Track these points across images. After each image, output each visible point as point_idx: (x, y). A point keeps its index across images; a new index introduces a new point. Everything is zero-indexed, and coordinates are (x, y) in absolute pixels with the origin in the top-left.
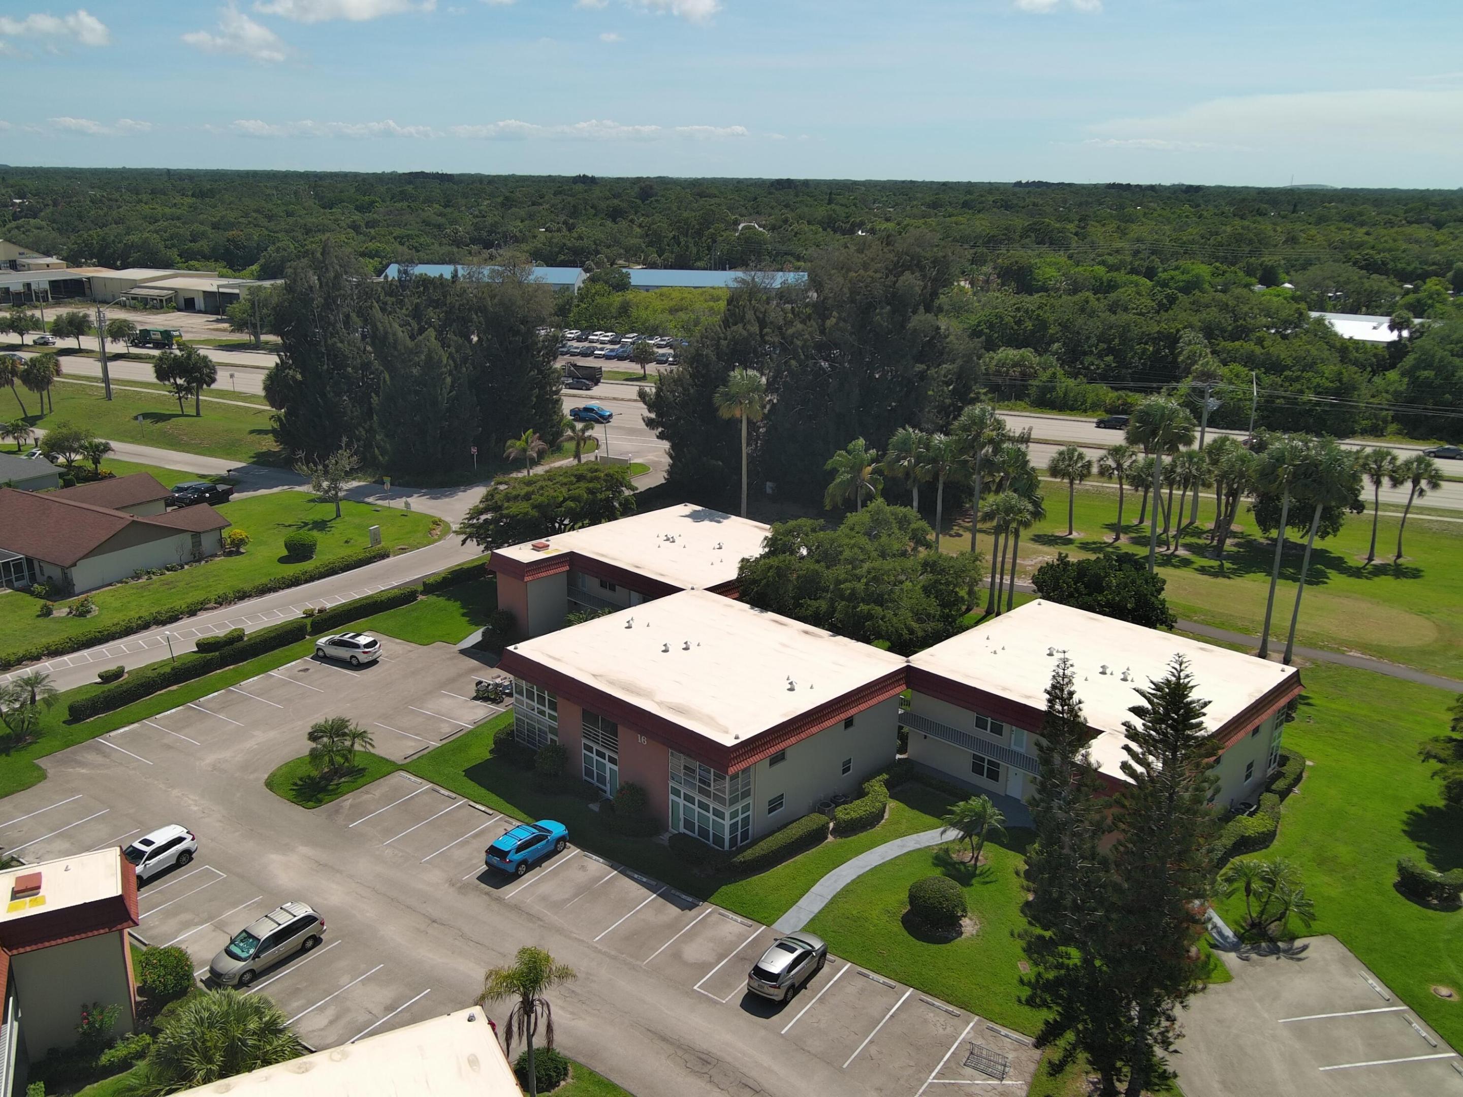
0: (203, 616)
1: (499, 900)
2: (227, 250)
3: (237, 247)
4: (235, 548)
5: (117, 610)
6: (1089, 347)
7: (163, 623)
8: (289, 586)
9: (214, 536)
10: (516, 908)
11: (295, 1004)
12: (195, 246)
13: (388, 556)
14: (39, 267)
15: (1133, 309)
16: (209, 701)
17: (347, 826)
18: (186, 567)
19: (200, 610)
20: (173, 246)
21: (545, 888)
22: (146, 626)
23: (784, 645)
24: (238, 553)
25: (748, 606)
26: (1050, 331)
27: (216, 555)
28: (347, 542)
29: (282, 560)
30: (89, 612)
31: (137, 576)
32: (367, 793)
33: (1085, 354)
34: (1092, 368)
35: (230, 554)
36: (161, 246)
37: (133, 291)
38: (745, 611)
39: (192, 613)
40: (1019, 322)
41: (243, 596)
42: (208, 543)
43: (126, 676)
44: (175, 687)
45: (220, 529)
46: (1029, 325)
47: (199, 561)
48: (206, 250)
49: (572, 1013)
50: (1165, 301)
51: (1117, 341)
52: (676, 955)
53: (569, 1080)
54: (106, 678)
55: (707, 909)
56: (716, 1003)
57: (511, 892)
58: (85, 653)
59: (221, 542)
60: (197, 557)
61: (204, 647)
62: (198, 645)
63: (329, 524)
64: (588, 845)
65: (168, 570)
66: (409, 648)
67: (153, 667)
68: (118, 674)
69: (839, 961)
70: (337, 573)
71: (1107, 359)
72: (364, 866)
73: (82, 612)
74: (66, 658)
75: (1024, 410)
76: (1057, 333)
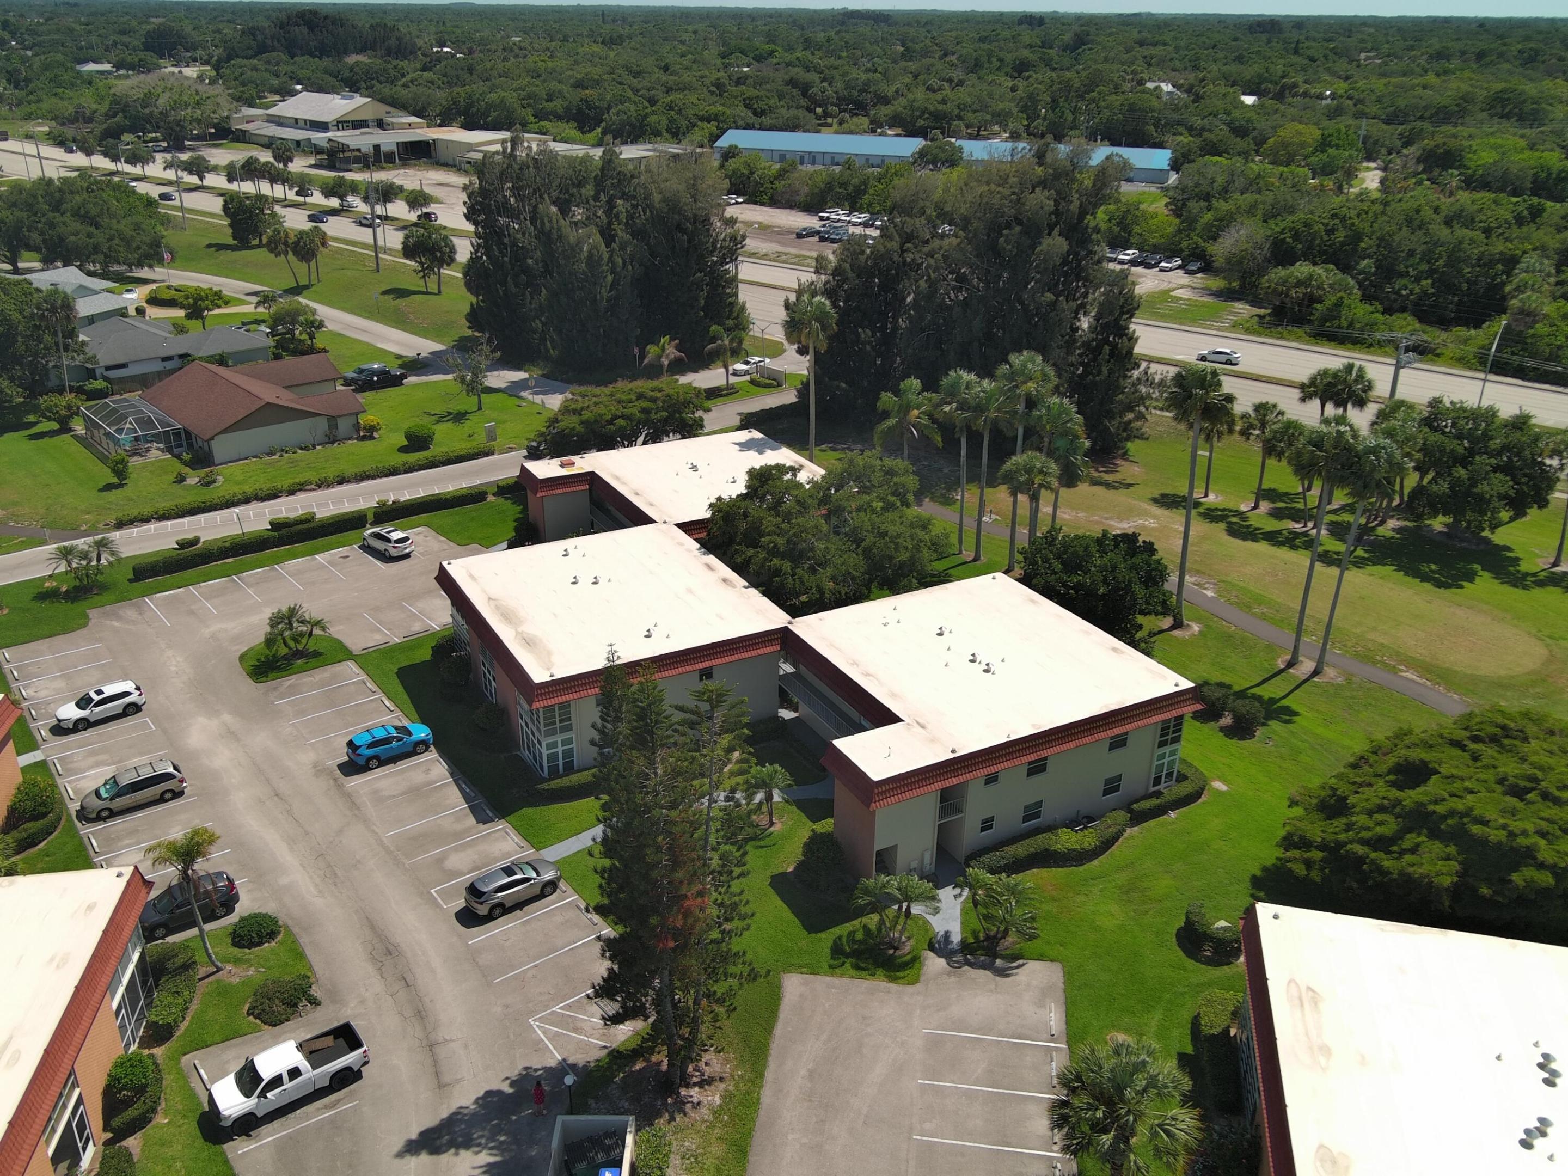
0: (300, 496)
1: (340, 787)
2: (580, 110)
3: (589, 107)
4: (369, 433)
5: (238, 483)
6: (1407, 267)
7: (263, 499)
8: (386, 476)
9: (351, 421)
10: (348, 797)
11: (127, 842)
12: (550, 106)
13: (493, 454)
14: (402, 126)
15: (1481, 222)
16: (251, 576)
17: (273, 702)
18: (318, 447)
19: (300, 490)
20: (529, 105)
21: (383, 784)
22: (247, 501)
23: (690, 591)
24: (371, 438)
25: (698, 546)
26: (1363, 245)
27: (350, 438)
28: (470, 436)
29: (403, 450)
30: (214, 482)
31: (271, 453)
32: (311, 676)
33: (1401, 275)
34: (1404, 292)
35: (364, 438)
36: (516, 106)
37: (468, 155)
38: (690, 551)
39: (291, 493)
40: (1330, 232)
41: (342, 481)
42: (344, 426)
43: (200, 545)
44: (230, 560)
45: (357, 414)
46: (1340, 235)
47: (333, 443)
48: (560, 111)
49: (320, 892)
50: (1526, 213)
51: (1441, 262)
52: (440, 860)
53: (273, 944)
54: (183, 545)
55: (500, 825)
56: (438, 906)
57: (356, 782)
58: (186, 520)
59: (357, 427)
60: (331, 440)
61: (276, 526)
62: (271, 523)
63: (468, 416)
64: (445, 754)
65: (301, 449)
66: (446, 547)
67: (224, 540)
68: (196, 541)
69: (570, 890)
70: (437, 466)
71: (1423, 282)
72: (261, 739)
73: (207, 483)
74: (169, 523)
75: (1298, 339)
76: (1371, 247)
